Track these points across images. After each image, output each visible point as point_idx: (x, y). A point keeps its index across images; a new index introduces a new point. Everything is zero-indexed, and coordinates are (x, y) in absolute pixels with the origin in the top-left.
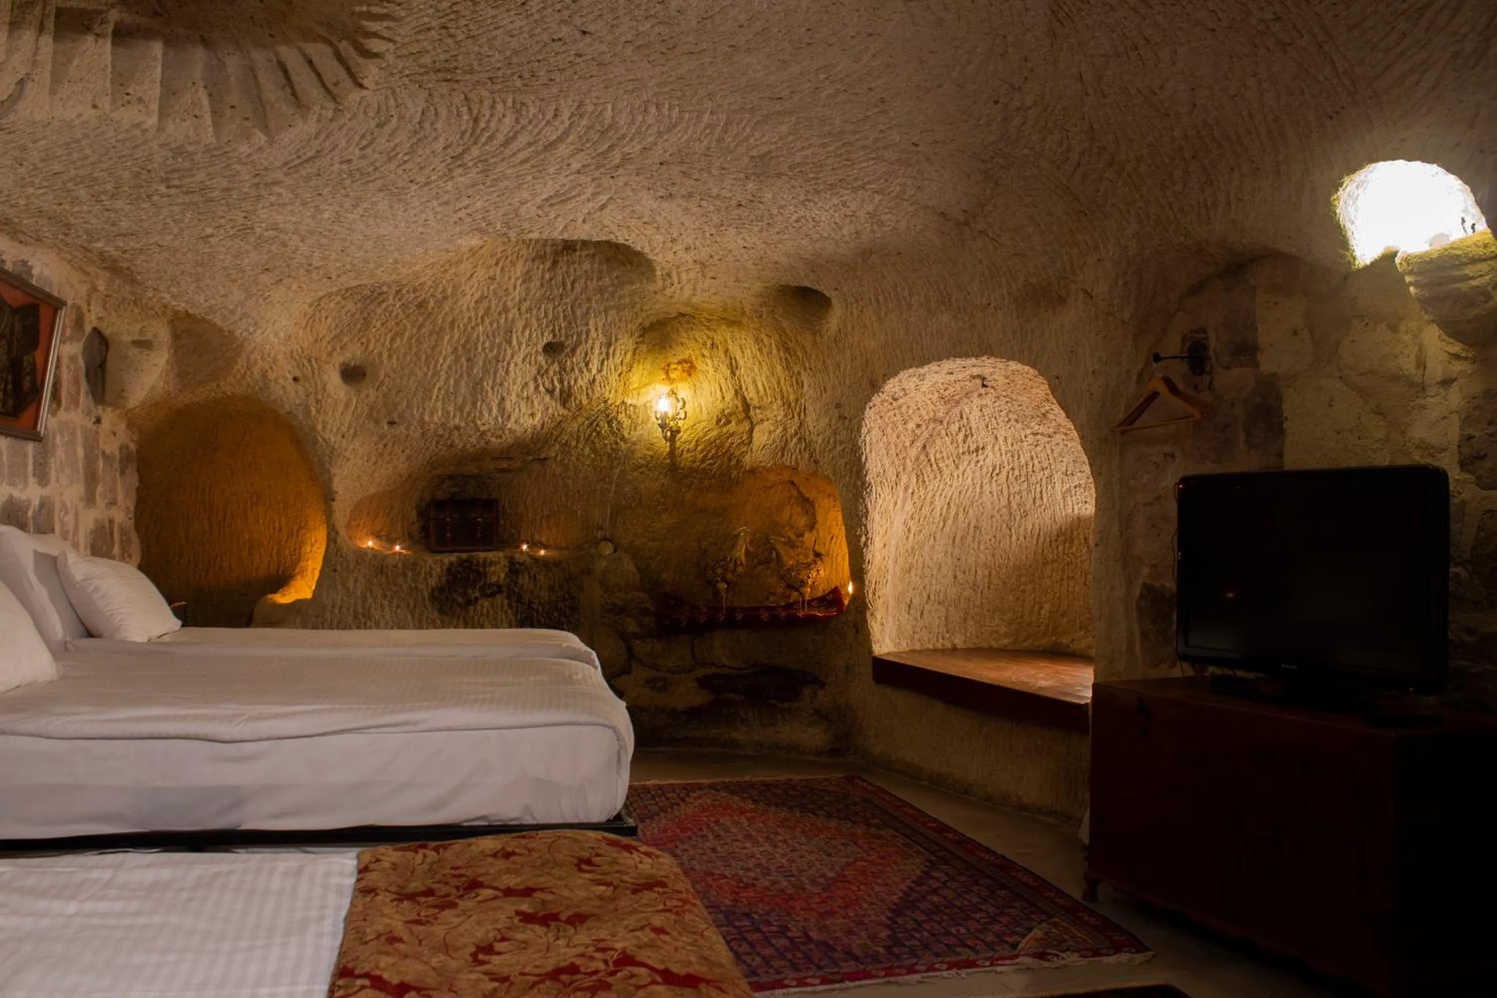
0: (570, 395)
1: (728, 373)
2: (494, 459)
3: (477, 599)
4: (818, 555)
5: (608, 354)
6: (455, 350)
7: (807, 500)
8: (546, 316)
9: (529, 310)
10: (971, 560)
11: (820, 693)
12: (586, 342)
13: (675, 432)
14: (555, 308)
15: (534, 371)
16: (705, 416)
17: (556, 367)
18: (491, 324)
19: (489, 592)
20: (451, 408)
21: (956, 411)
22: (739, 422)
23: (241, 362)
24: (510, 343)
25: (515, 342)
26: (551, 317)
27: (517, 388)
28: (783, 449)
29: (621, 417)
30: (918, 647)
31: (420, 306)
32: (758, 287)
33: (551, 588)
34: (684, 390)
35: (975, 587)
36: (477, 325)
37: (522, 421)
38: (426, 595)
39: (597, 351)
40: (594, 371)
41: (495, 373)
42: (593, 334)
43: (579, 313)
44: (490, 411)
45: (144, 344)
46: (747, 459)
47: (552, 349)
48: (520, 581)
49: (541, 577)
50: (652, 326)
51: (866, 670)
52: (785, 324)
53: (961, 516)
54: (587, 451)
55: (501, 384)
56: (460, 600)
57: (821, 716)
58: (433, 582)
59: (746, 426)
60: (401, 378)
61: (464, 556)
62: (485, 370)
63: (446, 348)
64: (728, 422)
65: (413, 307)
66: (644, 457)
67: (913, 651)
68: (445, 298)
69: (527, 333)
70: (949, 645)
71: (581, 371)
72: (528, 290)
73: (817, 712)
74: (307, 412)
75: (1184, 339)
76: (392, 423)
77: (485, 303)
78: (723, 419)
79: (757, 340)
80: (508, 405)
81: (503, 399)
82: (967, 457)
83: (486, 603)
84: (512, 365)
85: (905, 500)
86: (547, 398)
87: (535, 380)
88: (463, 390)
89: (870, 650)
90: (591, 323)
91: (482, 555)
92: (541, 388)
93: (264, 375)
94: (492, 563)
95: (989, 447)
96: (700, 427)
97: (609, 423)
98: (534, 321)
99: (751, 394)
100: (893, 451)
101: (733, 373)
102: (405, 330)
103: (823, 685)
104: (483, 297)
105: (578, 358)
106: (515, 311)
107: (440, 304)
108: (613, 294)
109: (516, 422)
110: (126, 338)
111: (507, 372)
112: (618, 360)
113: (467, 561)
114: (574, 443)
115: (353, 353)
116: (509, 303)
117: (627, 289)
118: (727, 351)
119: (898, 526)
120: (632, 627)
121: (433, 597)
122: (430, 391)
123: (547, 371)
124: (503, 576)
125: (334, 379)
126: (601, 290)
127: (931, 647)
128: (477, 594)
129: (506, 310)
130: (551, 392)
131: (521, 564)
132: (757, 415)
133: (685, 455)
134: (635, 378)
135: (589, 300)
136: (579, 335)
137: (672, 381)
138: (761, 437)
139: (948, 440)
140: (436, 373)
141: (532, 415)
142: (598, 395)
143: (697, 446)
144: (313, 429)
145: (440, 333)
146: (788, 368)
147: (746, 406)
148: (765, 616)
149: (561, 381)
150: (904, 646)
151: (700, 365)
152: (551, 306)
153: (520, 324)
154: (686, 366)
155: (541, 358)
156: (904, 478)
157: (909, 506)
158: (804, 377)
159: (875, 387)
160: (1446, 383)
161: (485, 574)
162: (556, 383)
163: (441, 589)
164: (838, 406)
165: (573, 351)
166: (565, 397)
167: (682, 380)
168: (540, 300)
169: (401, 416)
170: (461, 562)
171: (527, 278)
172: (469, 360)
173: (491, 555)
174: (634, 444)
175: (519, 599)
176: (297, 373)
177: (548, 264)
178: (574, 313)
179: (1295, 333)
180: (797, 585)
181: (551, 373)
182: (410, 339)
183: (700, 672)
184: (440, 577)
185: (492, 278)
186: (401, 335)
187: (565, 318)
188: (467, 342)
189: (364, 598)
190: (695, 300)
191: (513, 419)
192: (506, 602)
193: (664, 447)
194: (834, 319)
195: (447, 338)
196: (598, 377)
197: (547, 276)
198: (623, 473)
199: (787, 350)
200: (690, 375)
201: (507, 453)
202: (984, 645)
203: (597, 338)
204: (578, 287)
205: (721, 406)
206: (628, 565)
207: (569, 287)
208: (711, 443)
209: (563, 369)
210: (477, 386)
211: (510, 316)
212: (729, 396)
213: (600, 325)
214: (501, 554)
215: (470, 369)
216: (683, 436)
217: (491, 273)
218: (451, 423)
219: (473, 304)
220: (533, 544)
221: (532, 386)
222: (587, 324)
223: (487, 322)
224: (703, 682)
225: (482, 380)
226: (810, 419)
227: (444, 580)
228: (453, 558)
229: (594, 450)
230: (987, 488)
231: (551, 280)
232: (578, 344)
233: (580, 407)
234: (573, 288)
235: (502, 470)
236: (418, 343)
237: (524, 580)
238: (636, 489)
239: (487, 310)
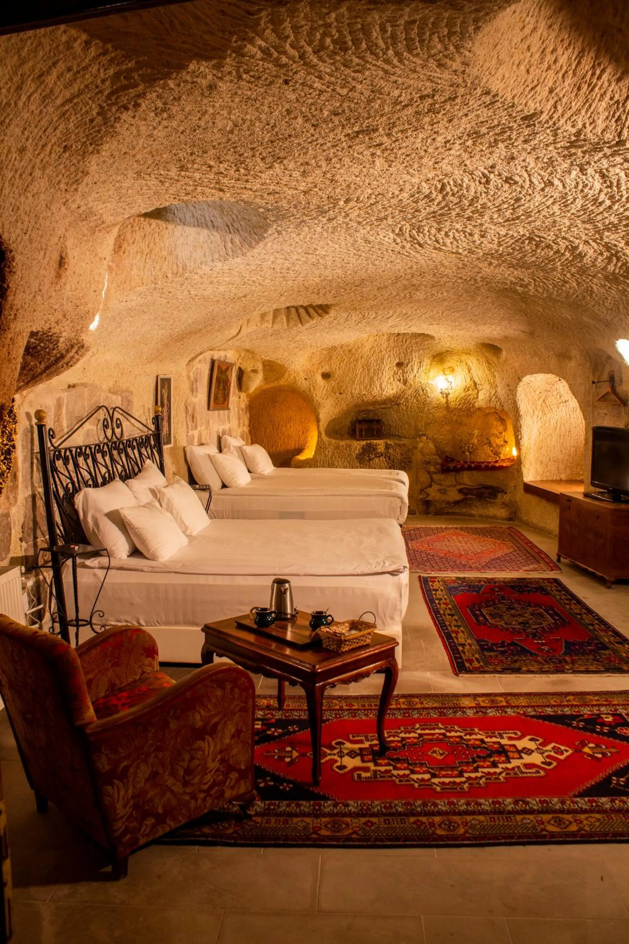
0: (406, 381)
1: (467, 371)
2: (380, 404)
3: (373, 458)
4: (506, 442)
5: (420, 366)
6: (363, 367)
7: (503, 419)
8: (396, 353)
9: (390, 351)
10: (568, 444)
11: (505, 496)
12: (412, 361)
13: (447, 395)
14: (400, 350)
15: (393, 373)
16: (459, 388)
17: (401, 371)
18: (376, 357)
19: (378, 455)
20: (362, 388)
21: (554, 387)
22: (473, 390)
23: (287, 374)
24: (383, 363)
25: (385, 363)
26: (398, 353)
27: (387, 379)
28: (490, 401)
29: (427, 389)
30: (545, 479)
31: (349, 351)
32: (473, 343)
33: (402, 454)
34: (451, 378)
35: (569, 456)
36: (371, 357)
37: (389, 391)
38: (355, 457)
39: (416, 365)
40: (415, 372)
41: (378, 374)
42: (414, 359)
43: (409, 352)
44: (377, 388)
45: (255, 371)
46: (477, 405)
47: (399, 365)
49: (397, 450)
50: (437, 355)
51: (522, 487)
52: (487, 354)
53: (563, 427)
54: (415, 401)
55: (381, 378)
56: (367, 459)
57: (505, 505)
58: (357, 452)
59: (476, 391)
60: (344, 377)
61: (368, 442)
62: (374, 374)
63: (359, 366)
64: (469, 390)
65: (347, 352)
66: (436, 404)
67: (542, 481)
68: (359, 348)
69: (389, 360)
70: (558, 478)
71: (410, 373)
72: (389, 344)
73: (504, 503)
74: (310, 390)
75: (608, 373)
76: (340, 393)
77: (373, 349)
78: (467, 389)
79: (477, 360)
80: (383, 386)
81: (381, 384)
82: (562, 404)
83: (377, 460)
84: (384, 372)
85: (537, 422)
86: (398, 382)
87: (393, 376)
88: (366, 381)
89: (523, 480)
90: (414, 355)
91: (375, 442)
92: (396, 379)
93: (295, 378)
94: (379, 445)
95: (570, 401)
96: (458, 392)
97: (423, 390)
98: (392, 355)
99: (476, 380)
100: (531, 402)
101: (469, 372)
103: (506, 493)
104: (372, 347)
105: (409, 368)
106: (385, 351)
107: (357, 350)
108: (421, 345)
109: (387, 392)
110: (249, 370)
111: (383, 374)
112: (424, 368)
113: (370, 444)
114: (410, 398)
115: (326, 369)
116: (382, 349)
117: (426, 343)
118: (466, 364)
119: (535, 432)
120: (432, 469)
121: (357, 459)
122: (354, 381)
123: (397, 373)
124: (383, 449)
125: (319, 378)
126: (417, 343)
127: (550, 479)
128: (374, 456)
129: (381, 351)
130: (399, 380)
132: (479, 387)
133: (452, 403)
134: (431, 374)
135: (412, 347)
136: (409, 359)
137: (446, 375)
138: (482, 396)
139: (553, 398)
140: (356, 375)
141: (393, 389)
142: (417, 381)
143: (456, 399)
144: (312, 396)
145: (357, 360)
146: (490, 370)
147: (475, 384)
148: (483, 465)
149: (403, 376)
150: (538, 478)
151: (456, 368)
152: (398, 349)
153: (387, 356)
154: (451, 369)
155: (395, 368)
156: (536, 413)
157: (539, 423)
158: (496, 373)
159: (520, 380)
161: (376, 449)
162: (401, 377)
163: (360, 455)
164: (508, 385)
165: (407, 365)
166: (405, 382)
167: (450, 374)
168: (393, 348)
169: (344, 390)
170: (367, 444)
171: (388, 341)
172: (368, 370)
173: (378, 442)
174: (432, 398)
175: (389, 458)
176: (306, 377)
177: (396, 338)
178: (407, 351)
180: (497, 454)
181: (399, 373)
182: (346, 363)
183: (459, 487)
184: (359, 450)
185: (376, 340)
186: (343, 361)
187: (403, 353)
188: (367, 363)
189: (332, 458)
190: (452, 347)
191: (385, 391)
192: (384, 460)
193: (444, 401)
194: (504, 353)
195: (360, 362)
196: (417, 375)
197: (396, 341)
198: (428, 410)
199: (489, 363)
200: (453, 372)
201: (384, 402)
202: (574, 479)
203: (416, 360)
204: (408, 341)
205: (465, 384)
206: (431, 446)
207: (404, 343)
208: (462, 398)
209: (404, 372)
210: (372, 379)
211: (383, 353)
212: (468, 380)
213: (417, 356)
214: (382, 441)
215: (369, 373)
216: (451, 396)
218: (363, 393)
219: (369, 350)
221: (392, 378)
222: (412, 355)
223: (374, 356)
224: (460, 491)
225: (373, 377)
226: (499, 389)
227: (361, 451)
228: (364, 443)
229: (417, 400)
230: (572, 416)
232: (409, 363)
233: (411, 385)
234: (406, 343)
235: (383, 408)
236: (349, 364)
237: (391, 451)
238: (433, 416)
239: (374, 351)
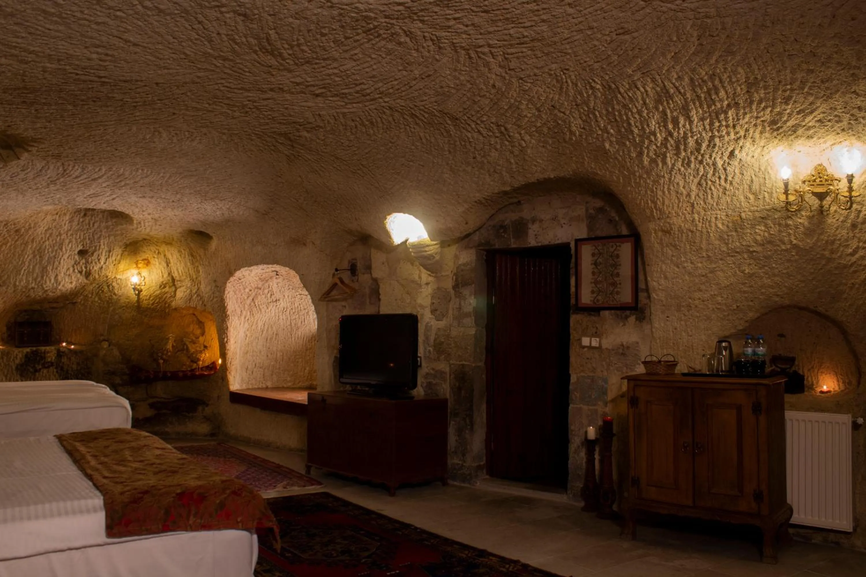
0: (90, 274)
1: (165, 265)
2: (49, 302)
3: (40, 369)
4: (205, 347)
5: (109, 256)
6: (34, 252)
7: (201, 322)
8: (80, 237)
9: (72, 235)
10: (275, 349)
11: (206, 409)
12: (99, 249)
13: (140, 291)
14: (84, 234)
15: (73, 262)
16: (154, 284)
17: (84, 261)
18: (53, 241)
19: (46, 366)
20: (30, 279)
21: (267, 284)
22: (170, 287)
24: (61, 249)
25: (64, 249)
26: (82, 238)
27: (64, 270)
28: (190, 300)
29: (114, 284)
30: (251, 387)
31: (17, 231)
32: (180, 230)
33: (78, 364)
34: (145, 273)
35: (276, 361)
36: (45, 241)
37: (66, 285)
38: (14, 367)
39: (104, 254)
40: (102, 263)
41: (54, 262)
42: (102, 247)
43: (96, 237)
44: (50, 281)
46: (173, 304)
47: (82, 253)
48: (63, 360)
49: (73, 359)
50: (131, 244)
51: (227, 397)
52: (192, 245)
53: (270, 329)
54: (96, 299)
55: (56, 269)
56: (31, 370)
57: (207, 419)
58: (18, 361)
59: (173, 289)
60: (5, 265)
61: (34, 349)
62: (49, 262)
63: (29, 251)
64: (165, 287)
65: (12, 232)
66: (125, 303)
67: (248, 389)
68: (30, 228)
69: (70, 246)
70: (264, 386)
71: (96, 263)
72: (71, 226)
73: (205, 417)
75: (349, 262)
77: (50, 231)
78: (163, 286)
79: (179, 251)
80: (59, 278)
81: (57, 275)
82: (272, 304)
83: (45, 371)
84: (62, 260)
85: (244, 322)
86: (79, 275)
87: (73, 267)
88: (37, 270)
89: (229, 389)
90: (102, 241)
91: (43, 348)
92: (76, 271)
94: (48, 352)
95: (281, 300)
96: (152, 289)
97: (108, 286)
98: (74, 240)
99: (175, 275)
100: (239, 301)
101: (168, 265)
102: (8, 242)
103: (207, 405)
104: (49, 229)
105: (95, 257)
106: (65, 235)
107: (27, 231)
108: (113, 229)
109: (63, 286)
111: (60, 263)
112: (114, 258)
113: (36, 351)
114: (90, 296)
116: (62, 232)
117: (120, 227)
118: (165, 256)
119: (242, 334)
120: (118, 381)
121: (17, 369)
122: (20, 271)
123: (79, 263)
124: (54, 358)
126: (107, 227)
127: (256, 387)
128: (40, 367)
129: (60, 234)
130: (81, 272)
131: (63, 352)
132: (178, 284)
133: (144, 302)
134: (122, 266)
135: (101, 231)
136: (96, 247)
137: (139, 268)
138: (180, 294)
139: (263, 296)
140: (24, 262)
141: (71, 283)
142: (103, 274)
143: (150, 297)
145: (26, 244)
146: (193, 264)
147: (173, 280)
148: (181, 374)
149: (86, 267)
150: (244, 387)
151: (152, 261)
152: (82, 234)
153: (67, 241)
154: (146, 262)
155: (77, 257)
156: (244, 313)
157: (246, 325)
158: (200, 268)
159: (231, 274)
160: (427, 284)
161: (45, 358)
162: (83, 268)
163: (21, 365)
164: (215, 281)
165: (93, 254)
166: (88, 275)
167: (144, 268)
168: (78, 230)
169: (4, 282)
170: (33, 352)
171: (71, 221)
172: (40, 257)
173: (48, 348)
174: (120, 296)
175: (62, 369)
177: (82, 214)
178: (93, 237)
179: (383, 264)
180: (195, 361)
181: (81, 263)
182: (10, 246)
183: (151, 401)
184: (21, 359)
185: (54, 220)
186: (6, 244)
187: (89, 239)
188: (40, 248)
190: (151, 233)
191: (61, 285)
192: (55, 370)
193: (135, 298)
194: (214, 244)
195: (30, 246)
196: (104, 266)
197: (81, 220)
198: (114, 310)
199: (192, 256)
200: (147, 265)
201: (56, 300)
202: (281, 386)
203: (104, 248)
204: (96, 225)
205: (161, 280)
206: (116, 352)
207: (91, 226)
208: (157, 296)
209: (87, 262)
210: (44, 270)
211: (62, 237)
212: (166, 275)
213: (106, 243)
214: (53, 348)
215: (41, 261)
216: (144, 293)
217: (54, 217)
218: (30, 287)
219: (43, 232)
220: (69, 343)
221: (71, 269)
222: (99, 242)
223: (51, 240)
224: (152, 406)
225: (47, 266)
226: (202, 287)
227: (23, 360)
228: (28, 350)
229: (100, 299)
230: (281, 317)
231: (83, 222)
232: (95, 251)
233: (95, 279)
234: (93, 226)
235: (53, 308)
236: (15, 248)
237: (64, 360)
238: (120, 317)
239: (51, 235)
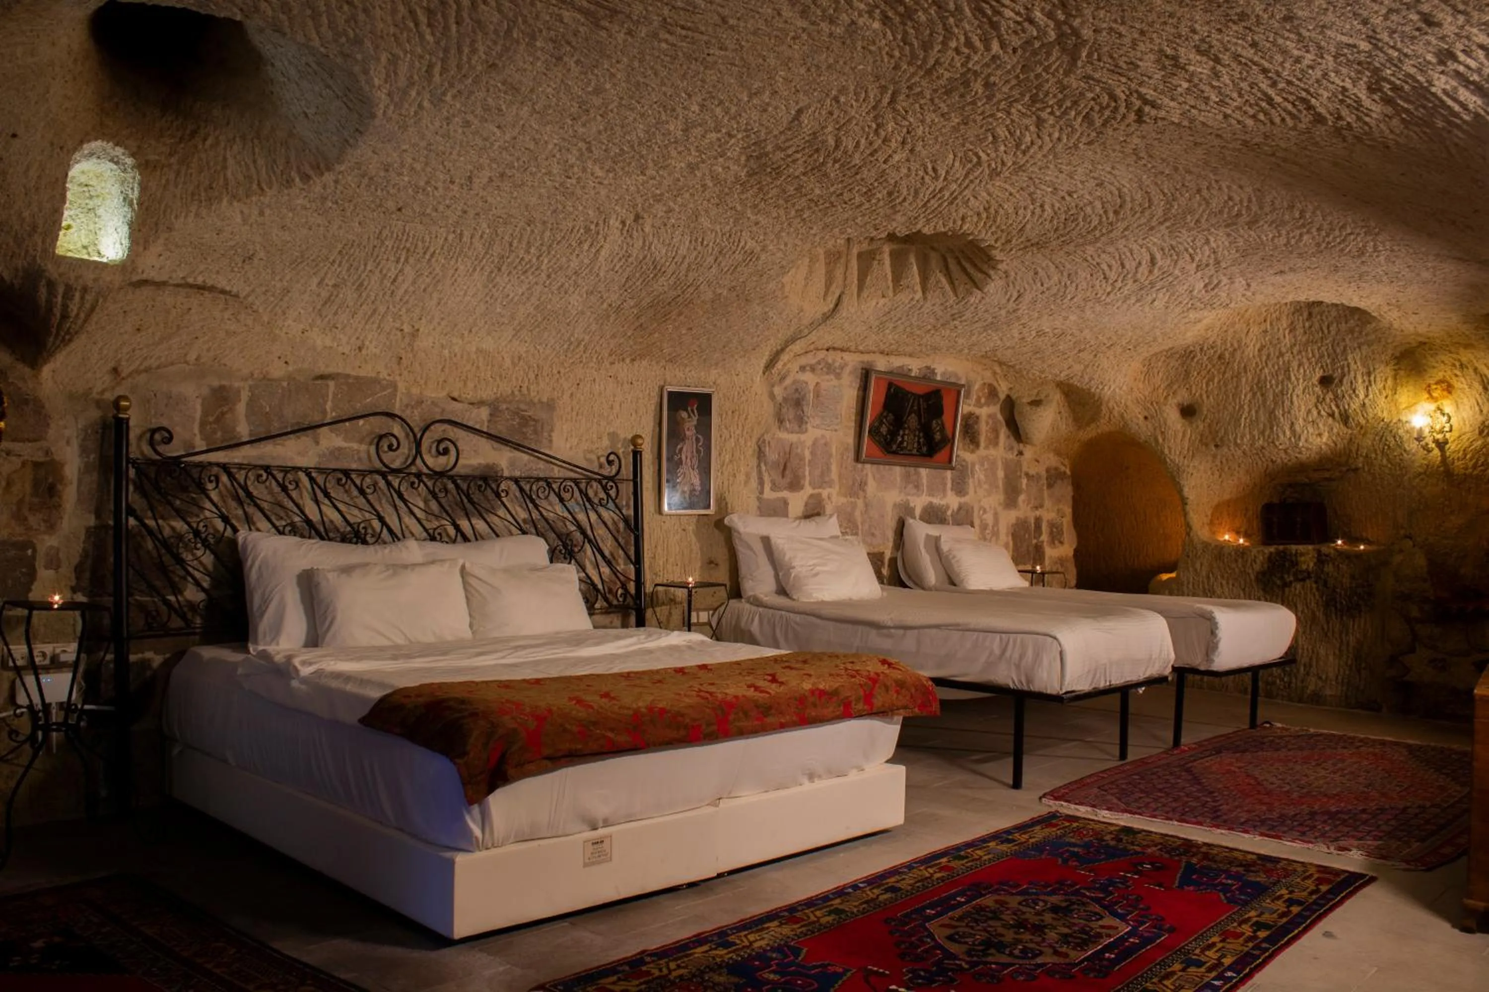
0: (1347, 417)
1: (1480, 388)
3: (1291, 582)
5: (1370, 381)
6: (1251, 389)
8: (1314, 356)
9: (1300, 352)
12: (1349, 371)
13: (1444, 444)
14: (1319, 349)
15: (1314, 400)
16: (1467, 429)
17: (1330, 395)
18: (1273, 366)
19: (1300, 577)
20: (1256, 433)
23: (1104, 408)
24: (1289, 379)
25: (1293, 378)
26: (1317, 356)
27: (1303, 412)
29: (1401, 432)
31: (1220, 357)
33: (1353, 577)
34: (1446, 405)
36: (1263, 368)
37: (1311, 440)
38: (1253, 577)
39: (1360, 381)
40: (1362, 396)
41: (1283, 402)
42: (1353, 366)
43: (1338, 351)
44: (1284, 433)
45: (1036, 403)
47: (1326, 381)
48: (1326, 569)
49: (1344, 567)
50: (1402, 355)
54: (1385, 462)
55: (1289, 412)
56: (1279, 582)
58: (1257, 567)
60: (1219, 412)
61: (1281, 547)
62: (1275, 403)
63: (1245, 388)
65: (1215, 360)
66: (1421, 466)
68: (1235, 350)
69: (1302, 371)
71: (1351, 398)
72: (1295, 337)
74: (1156, 440)
76: (1216, 446)
77: (1265, 352)
78: (1486, 430)
80: (1297, 428)
81: (1292, 423)
83: (1299, 586)
84: (1295, 398)
86: (1330, 420)
87: (1317, 408)
88: (1262, 418)
90: (1350, 357)
91: (1294, 548)
92: (1323, 413)
93: (1122, 416)
94: (1302, 554)
96: (1465, 437)
98: (1305, 360)
101: (1485, 389)
102: (1214, 377)
104: (1262, 347)
105: (1346, 386)
106: (1289, 354)
107: (1232, 355)
108: (1361, 333)
109: (1306, 441)
110: (1025, 400)
111: (1292, 402)
112: (1380, 386)
113: (1284, 552)
114: (1373, 456)
115: (1183, 396)
116: (1284, 350)
118: (1475, 370)
120: (1415, 612)
121: (1257, 578)
122: (1239, 420)
123: (1324, 399)
124: (1311, 565)
125: (1173, 416)
126: (1351, 331)
128: (1292, 578)
129: (1281, 354)
130: (1332, 415)
131: (1326, 556)
133: (1456, 463)
134: (1402, 399)
135: (1344, 340)
136: (1342, 368)
137: (1435, 400)
140: (1241, 407)
141: (1320, 435)
142: (1371, 415)
143: (1465, 455)
144: (1162, 452)
145: (1238, 376)
149: (1338, 406)
151: (1455, 383)
152: (1315, 347)
153: (1295, 364)
154: (1444, 385)
155: (1318, 389)
161: (1297, 564)
162: (1334, 407)
163: (1264, 573)
165: (1341, 381)
166: (1345, 419)
167: (1444, 397)
168: (1308, 341)
169: (1224, 440)
170: (1278, 553)
171: (1292, 329)
172: (1262, 395)
173: (1301, 548)
174: (1414, 455)
175: (1325, 583)
176: (1146, 414)
177: (1305, 314)
178: (1335, 351)
181: (1328, 400)
182: (1219, 382)
183: (1476, 657)
184: (1262, 564)
185: (1265, 331)
186: (1213, 380)
187: (1329, 356)
188: (1259, 382)
189: (1209, 578)
191: (1303, 439)
192: (1314, 586)
193: (1438, 458)
195: (1244, 380)
196: (1366, 401)
197: (1307, 324)
200: (1450, 393)
203: (1357, 370)
204: (1333, 328)
205: (1481, 418)
206: (1421, 561)
207: (1326, 331)
208: (1477, 451)
209: (1336, 397)
210: (1272, 415)
211: (1286, 358)
213: (1358, 358)
214: (1310, 547)
215: (1264, 401)
216: (1451, 447)
217: (1263, 327)
218: (1257, 445)
219: (1256, 353)
220: (1352, 539)
221: (1315, 412)
222: (1346, 359)
223: (1270, 365)
224: (1478, 666)
225: (1274, 409)
227: (1266, 566)
228: (1272, 549)
229: (1389, 460)
231: (1310, 327)
232: (1343, 375)
233: (1361, 426)
234: (1329, 332)
235: (1326, 479)
236: (1226, 385)
237: (1329, 568)
238: (1420, 493)
239: (1268, 356)
